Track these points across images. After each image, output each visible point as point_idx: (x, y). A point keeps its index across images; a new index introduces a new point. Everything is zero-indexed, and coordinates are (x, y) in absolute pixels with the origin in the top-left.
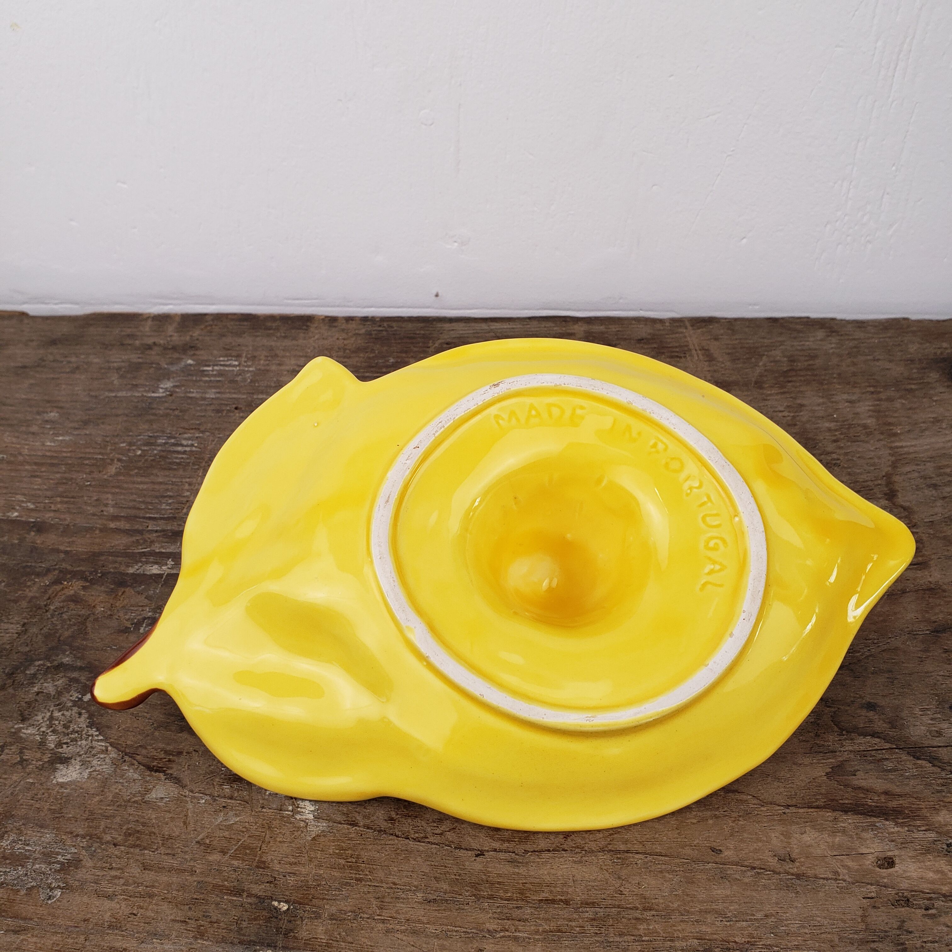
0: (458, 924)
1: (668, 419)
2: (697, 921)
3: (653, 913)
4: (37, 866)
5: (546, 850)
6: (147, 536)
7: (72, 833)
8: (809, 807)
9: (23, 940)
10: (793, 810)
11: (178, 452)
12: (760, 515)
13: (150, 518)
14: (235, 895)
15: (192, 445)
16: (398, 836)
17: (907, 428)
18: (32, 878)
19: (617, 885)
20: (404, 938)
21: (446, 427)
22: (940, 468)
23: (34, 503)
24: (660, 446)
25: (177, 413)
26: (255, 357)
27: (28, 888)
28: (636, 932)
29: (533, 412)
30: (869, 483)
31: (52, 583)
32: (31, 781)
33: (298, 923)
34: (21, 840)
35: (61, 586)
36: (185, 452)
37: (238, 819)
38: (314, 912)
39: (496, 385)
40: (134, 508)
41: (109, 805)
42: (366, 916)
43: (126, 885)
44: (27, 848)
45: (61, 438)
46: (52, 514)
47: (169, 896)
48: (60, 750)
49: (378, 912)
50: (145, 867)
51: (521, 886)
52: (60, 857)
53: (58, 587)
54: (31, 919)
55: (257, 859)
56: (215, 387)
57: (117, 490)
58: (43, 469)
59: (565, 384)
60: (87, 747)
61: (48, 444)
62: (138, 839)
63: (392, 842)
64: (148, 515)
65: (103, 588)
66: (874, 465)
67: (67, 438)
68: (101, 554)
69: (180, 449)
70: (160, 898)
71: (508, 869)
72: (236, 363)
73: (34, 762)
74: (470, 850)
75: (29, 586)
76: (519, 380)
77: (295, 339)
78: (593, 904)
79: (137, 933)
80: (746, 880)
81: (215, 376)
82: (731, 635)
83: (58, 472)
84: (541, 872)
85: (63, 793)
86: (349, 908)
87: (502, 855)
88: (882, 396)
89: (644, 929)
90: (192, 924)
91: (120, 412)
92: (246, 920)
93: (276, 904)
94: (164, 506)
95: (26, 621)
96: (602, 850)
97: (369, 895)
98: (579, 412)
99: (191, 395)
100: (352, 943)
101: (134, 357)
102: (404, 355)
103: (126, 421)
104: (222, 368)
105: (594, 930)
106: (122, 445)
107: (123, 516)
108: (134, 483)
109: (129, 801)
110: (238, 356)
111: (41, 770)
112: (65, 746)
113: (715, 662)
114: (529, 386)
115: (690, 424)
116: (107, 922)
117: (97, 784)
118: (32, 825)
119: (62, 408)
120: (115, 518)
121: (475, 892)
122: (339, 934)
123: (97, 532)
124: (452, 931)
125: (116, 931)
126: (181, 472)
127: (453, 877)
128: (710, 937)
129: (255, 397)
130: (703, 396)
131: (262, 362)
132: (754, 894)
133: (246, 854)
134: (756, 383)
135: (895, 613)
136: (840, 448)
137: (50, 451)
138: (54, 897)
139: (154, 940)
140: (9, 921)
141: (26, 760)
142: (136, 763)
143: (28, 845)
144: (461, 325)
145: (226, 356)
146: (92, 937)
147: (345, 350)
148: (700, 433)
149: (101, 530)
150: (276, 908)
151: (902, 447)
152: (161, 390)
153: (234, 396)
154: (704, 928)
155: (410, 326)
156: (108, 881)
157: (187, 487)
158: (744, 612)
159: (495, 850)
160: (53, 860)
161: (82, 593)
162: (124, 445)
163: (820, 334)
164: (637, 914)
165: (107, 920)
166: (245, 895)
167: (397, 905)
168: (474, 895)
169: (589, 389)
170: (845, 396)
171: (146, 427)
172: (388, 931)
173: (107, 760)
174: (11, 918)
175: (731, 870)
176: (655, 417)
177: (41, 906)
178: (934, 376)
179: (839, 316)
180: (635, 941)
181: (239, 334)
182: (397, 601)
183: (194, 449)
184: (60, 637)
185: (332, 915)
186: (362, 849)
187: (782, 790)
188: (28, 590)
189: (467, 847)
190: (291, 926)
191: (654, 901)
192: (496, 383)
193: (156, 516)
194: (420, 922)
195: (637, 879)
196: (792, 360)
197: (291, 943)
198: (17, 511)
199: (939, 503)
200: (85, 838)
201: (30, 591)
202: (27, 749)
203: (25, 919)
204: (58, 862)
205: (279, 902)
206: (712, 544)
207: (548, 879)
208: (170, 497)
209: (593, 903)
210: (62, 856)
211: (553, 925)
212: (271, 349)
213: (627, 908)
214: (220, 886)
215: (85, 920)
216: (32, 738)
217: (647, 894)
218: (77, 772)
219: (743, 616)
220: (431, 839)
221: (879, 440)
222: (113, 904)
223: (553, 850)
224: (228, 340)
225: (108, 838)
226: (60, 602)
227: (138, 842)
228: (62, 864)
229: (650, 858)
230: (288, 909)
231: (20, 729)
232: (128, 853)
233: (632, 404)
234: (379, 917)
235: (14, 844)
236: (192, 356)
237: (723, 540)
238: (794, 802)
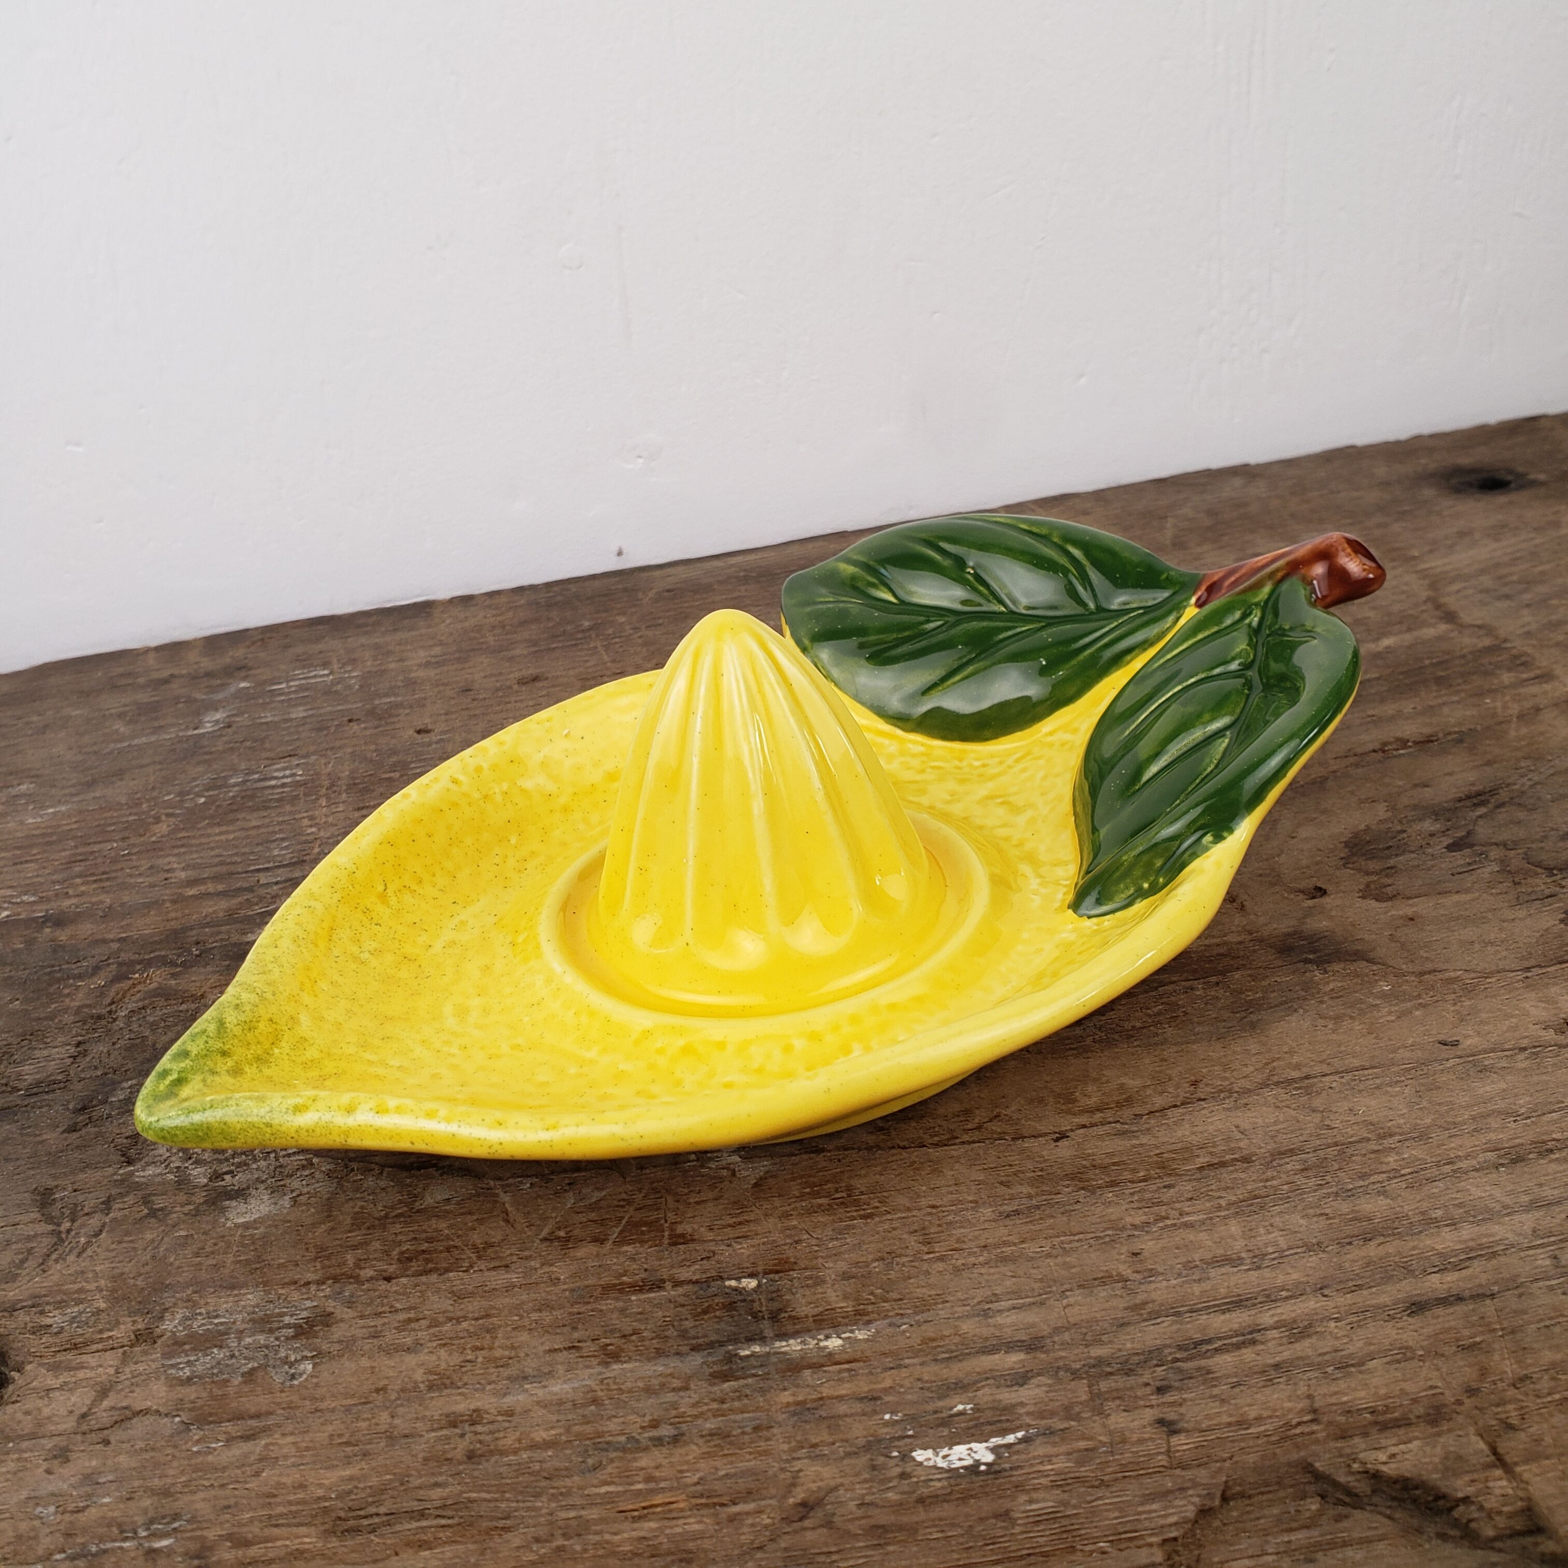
0: (1075, 1230)
2: (1475, 1130)
3: (1397, 1138)
4: (249, 1340)
5: (1170, 1107)
6: (262, 892)
7: (296, 1283)
8: (1560, 963)
9: (267, 1445)
10: (1536, 971)
11: (273, 787)
13: (258, 870)
14: (651, 1290)
15: (294, 775)
16: (904, 1148)
17: (1426, 549)
18: (245, 1358)
19: (1317, 1120)
20: (992, 1270)
22: (1500, 578)
23: (34, 895)
25: (248, 744)
26: (354, 660)
27: (243, 1375)
28: (1385, 1168)
31: (112, 981)
32: (182, 1233)
33: (787, 1297)
34: (200, 1314)
35: (131, 982)
36: (284, 785)
37: (604, 1193)
38: (810, 1278)
40: (222, 863)
41: (350, 1232)
42: (905, 1259)
43: (436, 1326)
44: (216, 1321)
45: (51, 810)
46: (74, 901)
47: (526, 1322)
48: (223, 1183)
49: (926, 1249)
50: (458, 1297)
51: (1155, 1158)
52: (287, 1320)
53: (125, 985)
54: (271, 1413)
55: (666, 1233)
56: (301, 705)
57: (182, 850)
58: (34, 852)
60: (272, 1168)
61: (30, 821)
62: (428, 1261)
63: (899, 1157)
64: (252, 868)
65: (209, 968)
67: (63, 808)
68: (185, 929)
69: (273, 783)
70: (509, 1329)
71: (1120, 1144)
72: (326, 672)
73: (178, 1209)
74: (1041, 1136)
75: (68, 995)
77: (412, 629)
78: (1292, 1152)
79: (490, 1384)
80: (1521, 1065)
81: (295, 692)
83: (64, 850)
84: (1180, 1134)
85: (252, 1235)
86: (871, 1257)
87: (1100, 1130)
89: (1396, 1161)
90: (589, 1347)
91: (145, 761)
92: (689, 1316)
93: (733, 1283)
94: (276, 852)
95: (80, 1038)
96: (1264, 1085)
97: (899, 1232)
99: (263, 720)
100: (901, 1300)
101: (144, 697)
102: (604, 615)
103: (161, 770)
104: (304, 682)
105: (1312, 1182)
106: (166, 798)
107: (208, 878)
108: (209, 836)
109: (386, 1216)
110: (325, 665)
111: (196, 1215)
112: (228, 1177)
116: (423, 1382)
117: (313, 1210)
118: (212, 1290)
119: (37, 776)
120: (191, 883)
121: (1081, 1185)
122: (872, 1293)
123: (168, 905)
124: (1071, 1242)
125: (448, 1391)
126: (288, 808)
127: (1032, 1174)
128: (1510, 1144)
129: (377, 702)
131: (369, 663)
132: (1544, 1077)
133: (643, 1233)
134: (1174, 545)
135: (1542, 733)
137: (38, 828)
138: (301, 1375)
139: (527, 1386)
140: (228, 1427)
141: (161, 1209)
142: (377, 1167)
143: (217, 1317)
144: (680, 569)
145: (304, 667)
146: (401, 1410)
147: (504, 627)
149: (174, 902)
150: (735, 1289)
151: (1432, 568)
152: (208, 725)
153: (340, 708)
154: (1492, 1136)
155: (597, 583)
156: (396, 1328)
157: (306, 822)
159: (1084, 1126)
160: (275, 1325)
161: (174, 982)
162: (172, 796)
163: (1237, 482)
164: (1373, 1146)
165: (420, 1379)
166: (668, 1285)
167: (954, 1232)
168: (1083, 1189)
171: (200, 769)
172: (957, 1270)
173: (318, 1175)
174: (229, 1421)
175: (1489, 1060)
177: (282, 1391)
178: (1428, 493)
180: (1389, 1179)
181: (318, 640)
183: (298, 778)
184: (154, 1045)
185: (844, 1273)
186: (850, 1178)
187: (1504, 953)
188: (67, 1000)
189: (1035, 1133)
190: (775, 1305)
191: (1389, 1124)
193: (266, 866)
194: (1006, 1243)
195: (1345, 1105)
196: (1212, 513)
197: (788, 1327)
198: (6, 909)
199: (1525, 612)
200: (323, 1283)
201: (73, 1000)
202: (155, 1195)
203: (257, 1416)
204: (288, 1326)
205: (738, 1279)
207: (1195, 1139)
208: (283, 839)
209: (1291, 1150)
210: (292, 1316)
211: (1240, 1193)
212: (377, 647)
213: (1350, 1143)
214: (615, 1285)
215: (378, 1391)
216: (159, 1179)
217: (1374, 1119)
218: (267, 1203)
220: (966, 1138)
222: (423, 1357)
223: (1182, 1104)
224: (300, 649)
225: (369, 1273)
226: (136, 1002)
227: (430, 1266)
228: (297, 1326)
229: (1348, 1077)
230: (759, 1286)
231: (131, 1174)
232: (417, 1285)
234: (931, 1256)
235: (189, 1322)
236: (244, 679)
238: (1533, 962)
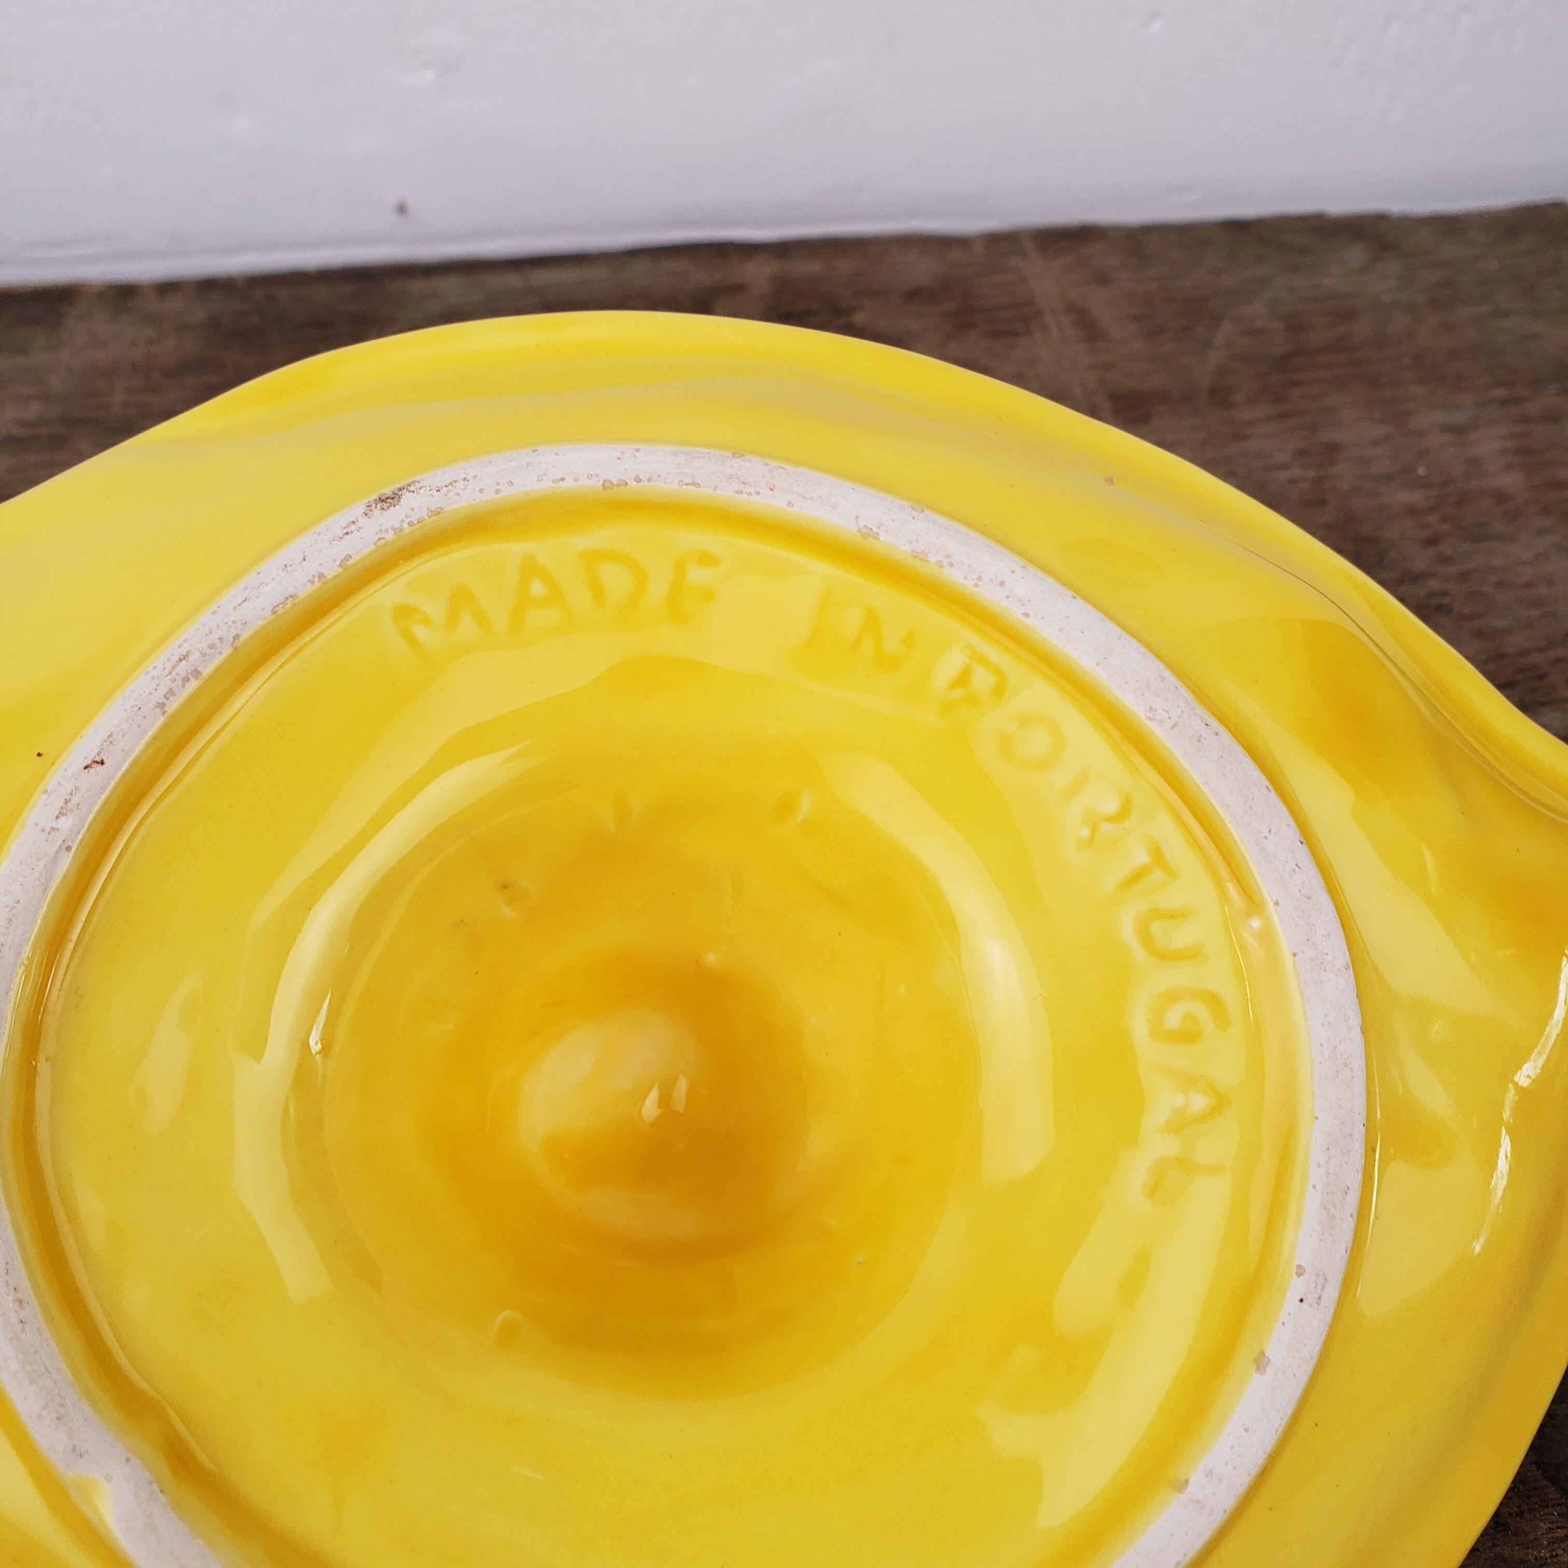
1: (1002, 584)
12: (1332, 907)
21: (207, 671)
24: (982, 680)
29: (537, 588)
30: (1536, 658)
39: (388, 500)
59: (638, 480)
66: (1538, 603)
76: (472, 473)
82: (1261, 1362)
88: (1533, 408)
98: (697, 575)
113: (1209, 1474)
114: (508, 492)
115: (1078, 592)
130: (1110, 481)
134: (1212, 391)
136: (1446, 560)
148: (1111, 625)
158: (1300, 1271)
163: (1356, 255)
169: (726, 494)
170: (1439, 416)
176: (955, 577)
179: (1396, 206)
182: (32, 1382)
192: (388, 491)
196: (1294, 325)
206: (1173, 1019)
219: (1297, 1287)
221: (1542, 532)
233: (876, 536)
237: (1214, 1001)
